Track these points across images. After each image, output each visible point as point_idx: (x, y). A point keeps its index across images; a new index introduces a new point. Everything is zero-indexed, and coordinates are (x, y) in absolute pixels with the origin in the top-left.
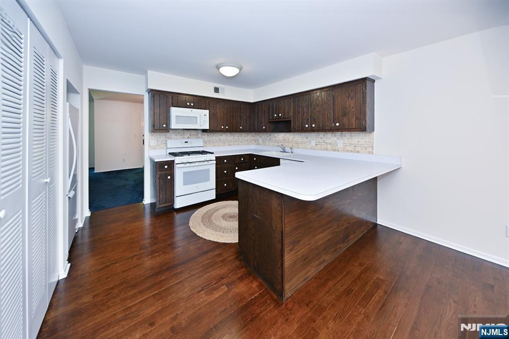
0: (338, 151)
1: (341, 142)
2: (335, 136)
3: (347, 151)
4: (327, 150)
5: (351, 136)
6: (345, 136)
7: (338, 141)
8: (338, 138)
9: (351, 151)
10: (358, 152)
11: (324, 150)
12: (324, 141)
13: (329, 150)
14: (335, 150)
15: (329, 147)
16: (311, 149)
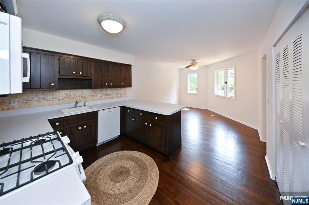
0: (114, 98)
1: (115, 93)
2: (112, 90)
3: (118, 97)
4: (108, 98)
5: (119, 89)
6: (117, 90)
7: (114, 93)
8: (113, 91)
9: (119, 97)
10: (122, 97)
11: (106, 99)
12: (106, 93)
13: (109, 98)
14: (112, 98)
15: (109, 96)
16: (98, 100)
